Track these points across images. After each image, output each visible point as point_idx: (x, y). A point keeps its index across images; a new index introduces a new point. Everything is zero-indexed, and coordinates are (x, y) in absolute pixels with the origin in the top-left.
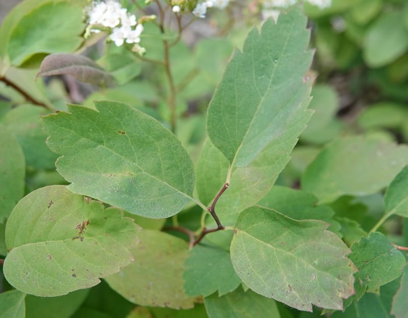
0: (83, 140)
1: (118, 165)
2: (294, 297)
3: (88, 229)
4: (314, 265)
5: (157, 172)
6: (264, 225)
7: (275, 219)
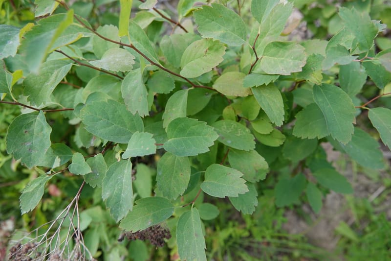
0: (207, 20)
1: (219, 28)
2: (284, 72)
3: (208, 52)
4: (292, 59)
5: (233, 31)
6: (273, 50)
7: (277, 46)
